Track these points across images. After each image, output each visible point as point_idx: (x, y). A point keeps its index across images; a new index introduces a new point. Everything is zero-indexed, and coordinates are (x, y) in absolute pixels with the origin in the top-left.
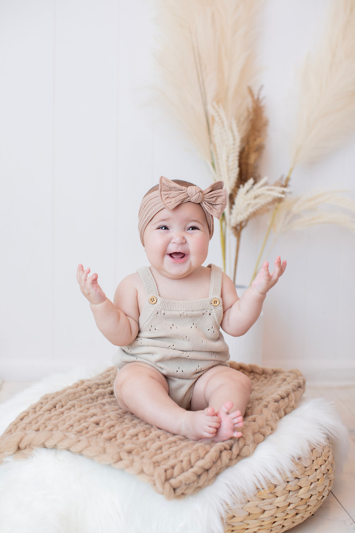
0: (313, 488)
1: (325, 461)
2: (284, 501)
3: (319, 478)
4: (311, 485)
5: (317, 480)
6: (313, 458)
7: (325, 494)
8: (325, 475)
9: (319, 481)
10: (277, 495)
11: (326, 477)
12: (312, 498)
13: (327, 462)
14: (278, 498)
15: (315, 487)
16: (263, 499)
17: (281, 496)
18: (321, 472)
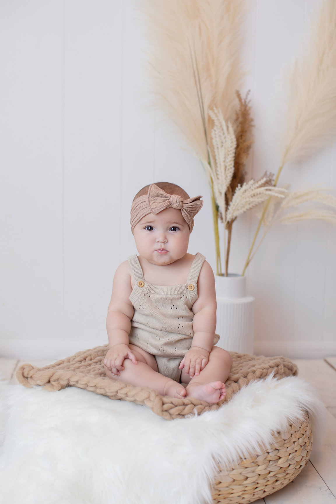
0: (291, 458)
1: (303, 435)
2: (265, 469)
3: (296, 450)
4: (289, 455)
5: (295, 451)
6: (292, 432)
7: (303, 463)
8: (302, 447)
9: (297, 452)
10: (259, 464)
11: (303, 448)
12: (290, 467)
13: (304, 436)
14: (260, 467)
15: (293, 458)
16: (246, 468)
17: (261, 465)
18: (298, 444)
